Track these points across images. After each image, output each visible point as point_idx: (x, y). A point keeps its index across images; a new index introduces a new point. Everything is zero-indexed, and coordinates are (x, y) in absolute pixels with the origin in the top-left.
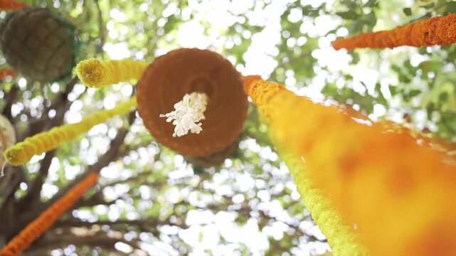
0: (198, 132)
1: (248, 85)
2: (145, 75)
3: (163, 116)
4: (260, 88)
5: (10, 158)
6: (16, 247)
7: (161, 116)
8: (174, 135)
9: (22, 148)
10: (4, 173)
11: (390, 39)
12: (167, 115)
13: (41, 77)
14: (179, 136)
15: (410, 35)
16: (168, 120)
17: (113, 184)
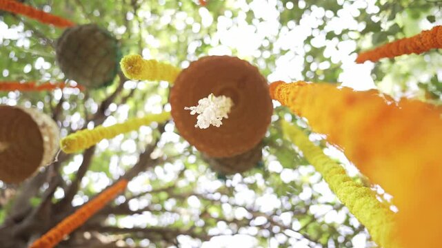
0: (218, 126)
1: (274, 90)
2: (178, 78)
3: (188, 108)
4: (283, 91)
5: (66, 146)
6: (53, 237)
7: (186, 108)
8: (196, 126)
9: (76, 139)
10: (58, 158)
11: (415, 44)
12: (191, 108)
13: (88, 83)
14: (201, 127)
15: (435, 36)
16: (192, 113)
17: (139, 196)
